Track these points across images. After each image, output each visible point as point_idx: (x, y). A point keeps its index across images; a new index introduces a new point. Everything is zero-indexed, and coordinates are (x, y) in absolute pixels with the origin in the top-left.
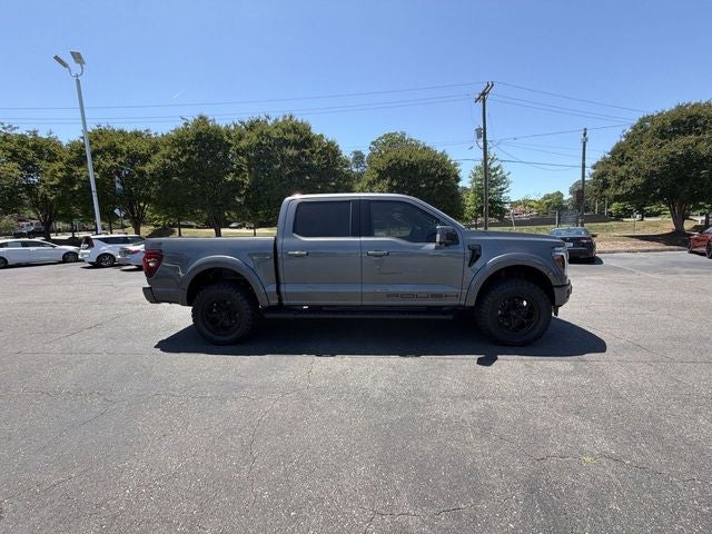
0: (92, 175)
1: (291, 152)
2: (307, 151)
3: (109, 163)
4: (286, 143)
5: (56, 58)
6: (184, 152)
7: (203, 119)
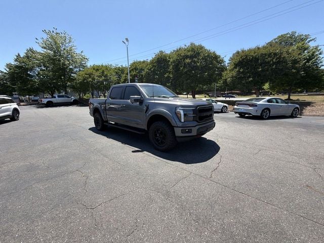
0: (129, 78)
1: (188, 61)
2: (196, 59)
3: (134, 73)
4: (187, 57)
5: (123, 42)
6: (153, 66)
7: (161, 52)
